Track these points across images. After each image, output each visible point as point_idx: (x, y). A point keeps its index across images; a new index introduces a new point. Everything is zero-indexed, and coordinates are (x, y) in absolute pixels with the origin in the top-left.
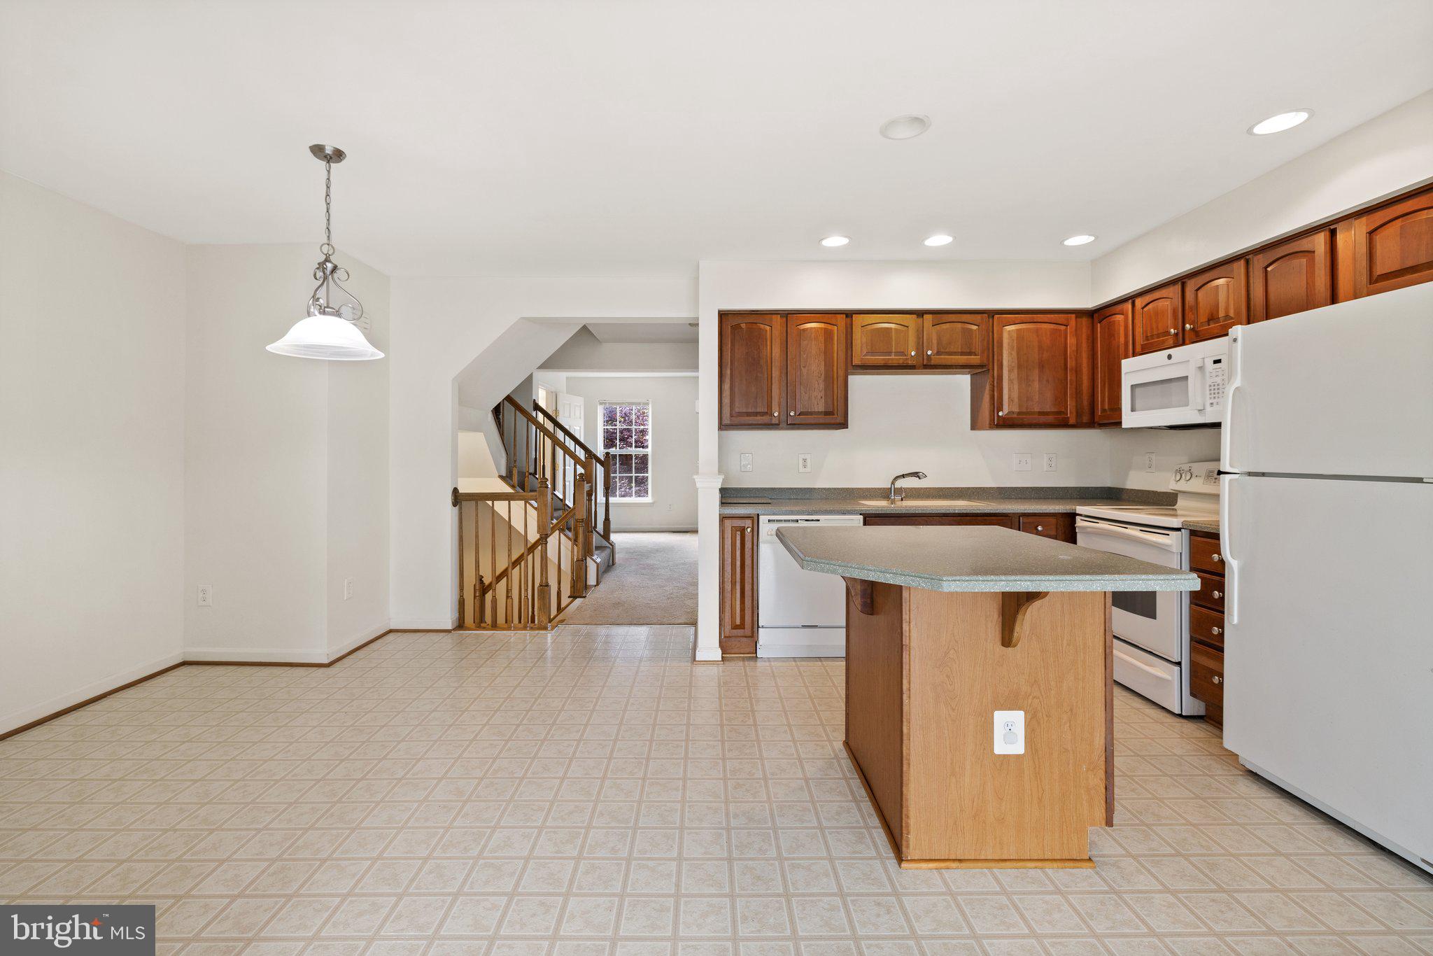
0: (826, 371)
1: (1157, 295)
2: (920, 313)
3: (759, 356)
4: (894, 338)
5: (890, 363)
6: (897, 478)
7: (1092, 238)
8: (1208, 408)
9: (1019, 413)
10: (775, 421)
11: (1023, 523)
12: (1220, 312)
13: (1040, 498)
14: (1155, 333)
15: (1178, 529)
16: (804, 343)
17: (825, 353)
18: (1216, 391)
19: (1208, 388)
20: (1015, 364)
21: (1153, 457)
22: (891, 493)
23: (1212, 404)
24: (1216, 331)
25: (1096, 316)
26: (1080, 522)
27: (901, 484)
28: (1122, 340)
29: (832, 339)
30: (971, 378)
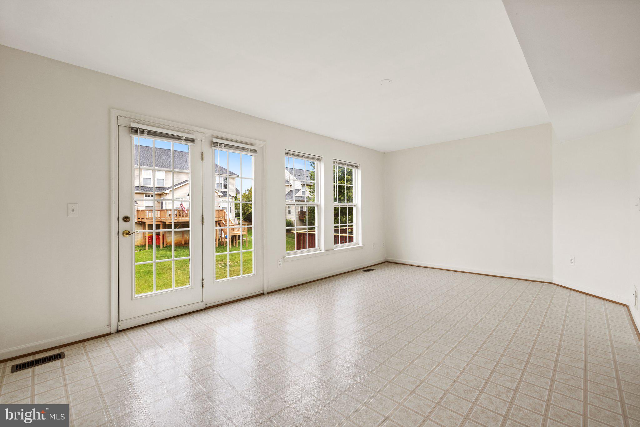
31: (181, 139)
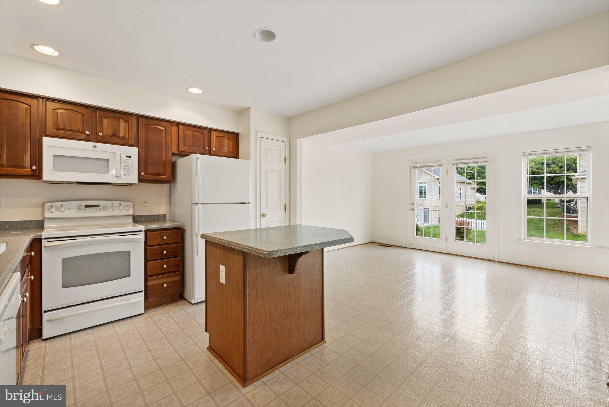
1: (69, 106)
8: (123, 177)
12: (120, 133)
14: (68, 128)
18: (128, 170)
23: (125, 175)
24: (118, 142)
26: (44, 243)
28: (28, 121)
31: (434, 166)
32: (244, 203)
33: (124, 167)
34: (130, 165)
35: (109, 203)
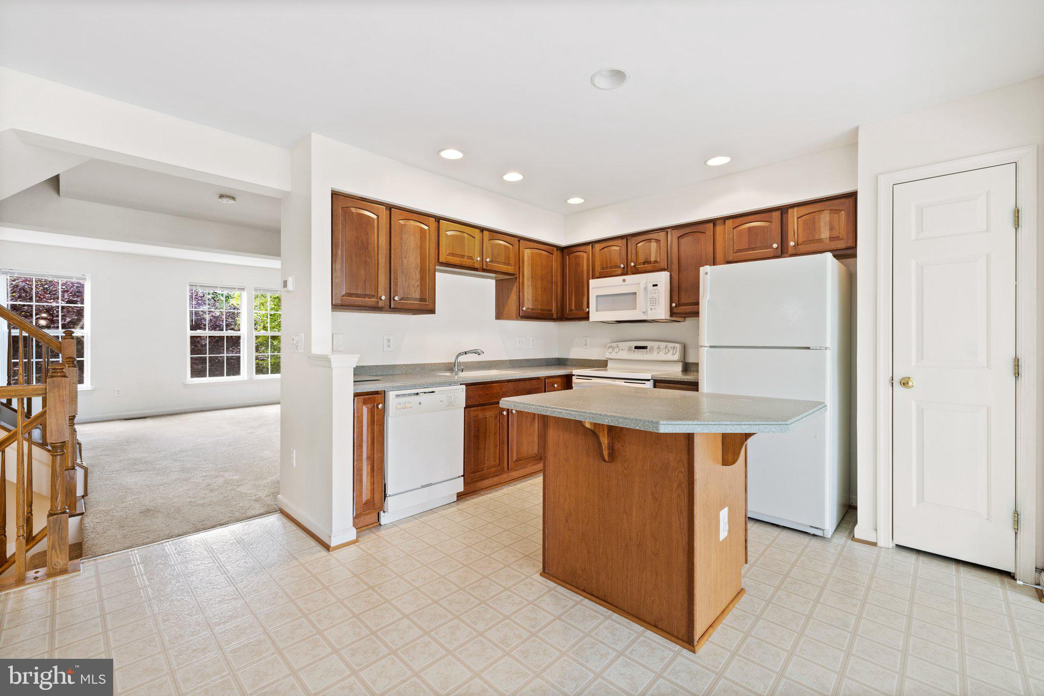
0: (421, 263)
1: (610, 243)
2: (482, 229)
3: (368, 242)
4: (466, 244)
5: (464, 264)
6: (460, 354)
7: (582, 201)
8: (649, 311)
9: (532, 309)
10: (381, 304)
11: (548, 383)
12: (652, 257)
13: (532, 366)
14: (609, 265)
15: (649, 380)
16: (404, 237)
17: (421, 248)
18: (654, 302)
19: (649, 299)
20: (530, 276)
21: (588, 339)
22: (455, 367)
23: (651, 309)
24: (649, 268)
25: (565, 251)
26: (574, 379)
27: (462, 359)
28: (585, 268)
29: (425, 237)
30: (496, 282)
32: (808, 348)
33: (651, 299)
34: (656, 296)
35: (656, 344)
